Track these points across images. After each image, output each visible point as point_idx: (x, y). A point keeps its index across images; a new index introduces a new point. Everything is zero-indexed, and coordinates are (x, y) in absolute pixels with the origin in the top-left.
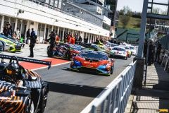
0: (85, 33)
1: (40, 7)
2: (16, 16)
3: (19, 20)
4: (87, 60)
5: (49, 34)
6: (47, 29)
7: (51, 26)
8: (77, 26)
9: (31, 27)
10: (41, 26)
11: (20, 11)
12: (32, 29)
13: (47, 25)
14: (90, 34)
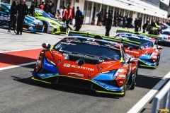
0: (139, 14)
4: (72, 59)
5: (97, 13)
6: (95, 8)
8: (130, 5)
9: (77, 5)
10: (88, 4)
12: (78, 8)
13: (95, 3)
14: (145, 15)
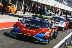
1: (61, 4)
2: (54, 6)
3: (55, 7)
7: (64, 10)
9: (58, 9)
10: (61, 9)
11: (55, 5)
